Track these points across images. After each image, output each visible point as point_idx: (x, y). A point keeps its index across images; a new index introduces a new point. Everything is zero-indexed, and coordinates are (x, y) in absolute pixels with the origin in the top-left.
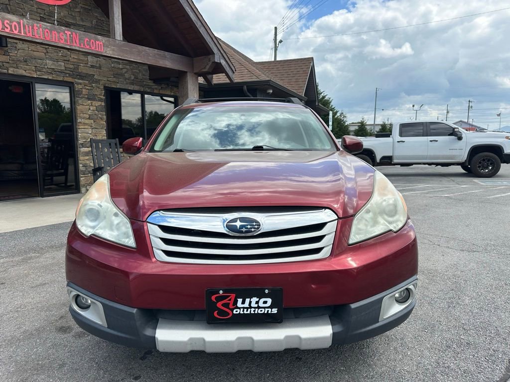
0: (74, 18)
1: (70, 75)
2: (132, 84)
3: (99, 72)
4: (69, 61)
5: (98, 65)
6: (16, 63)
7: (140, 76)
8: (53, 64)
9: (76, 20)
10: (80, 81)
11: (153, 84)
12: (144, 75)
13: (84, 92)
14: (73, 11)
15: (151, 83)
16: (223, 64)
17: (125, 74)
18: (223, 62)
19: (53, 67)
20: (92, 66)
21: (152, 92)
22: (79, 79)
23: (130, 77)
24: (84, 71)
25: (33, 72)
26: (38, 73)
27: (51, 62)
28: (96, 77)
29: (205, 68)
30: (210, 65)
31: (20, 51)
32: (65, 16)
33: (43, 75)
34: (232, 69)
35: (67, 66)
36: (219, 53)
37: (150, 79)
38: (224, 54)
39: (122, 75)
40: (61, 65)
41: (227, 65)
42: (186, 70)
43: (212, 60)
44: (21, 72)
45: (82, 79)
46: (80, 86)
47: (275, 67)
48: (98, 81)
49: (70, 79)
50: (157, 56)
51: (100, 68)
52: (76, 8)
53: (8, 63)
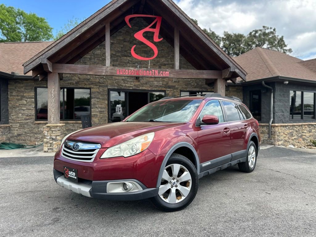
0: (168, 61)
1: (164, 87)
2: (195, 87)
3: (178, 84)
4: (164, 81)
5: (178, 81)
6: (143, 85)
7: (200, 83)
8: (157, 83)
9: (169, 62)
10: (169, 89)
11: (208, 87)
12: (202, 82)
13: (170, 94)
14: (167, 58)
15: (206, 86)
16: (237, 72)
17: (192, 83)
18: (237, 71)
19: (157, 84)
20: (175, 82)
21: (207, 90)
22: (168, 88)
23: (194, 85)
24: (171, 85)
25: (148, 88)
26: (151, 88)
27: (156, 82)
28: (176, 87)
29: (226, 75)
30: (228, 73)
31: (145, 79)
32: (164, 61)
33: (153, 88)
34: (244, 74)
35: (163, 83)
36: (234, 66)
37: (206, 84)
38: (238, 66)
39: (190, 84)
40: (160, 83)
41: (240, 72)
42: (216, 78)
43: (230, 71)
44: (144, 88)
45: (170, 88)
46: (168, 92)
47: (312, 63)
48: (177, 89)
49: (164, 89)
50: (198, 73)
51: (179, 82)
52: (169, 56)
53: (140, 85)
